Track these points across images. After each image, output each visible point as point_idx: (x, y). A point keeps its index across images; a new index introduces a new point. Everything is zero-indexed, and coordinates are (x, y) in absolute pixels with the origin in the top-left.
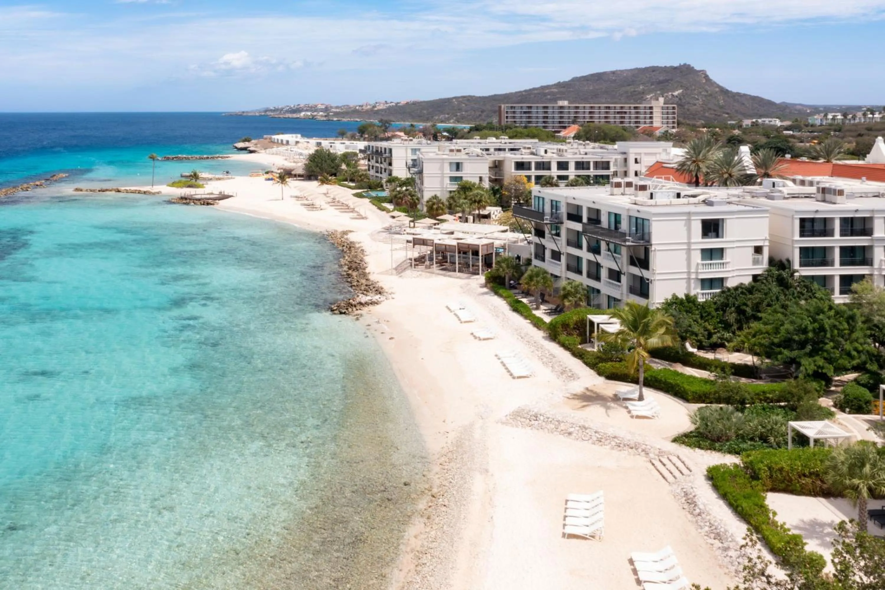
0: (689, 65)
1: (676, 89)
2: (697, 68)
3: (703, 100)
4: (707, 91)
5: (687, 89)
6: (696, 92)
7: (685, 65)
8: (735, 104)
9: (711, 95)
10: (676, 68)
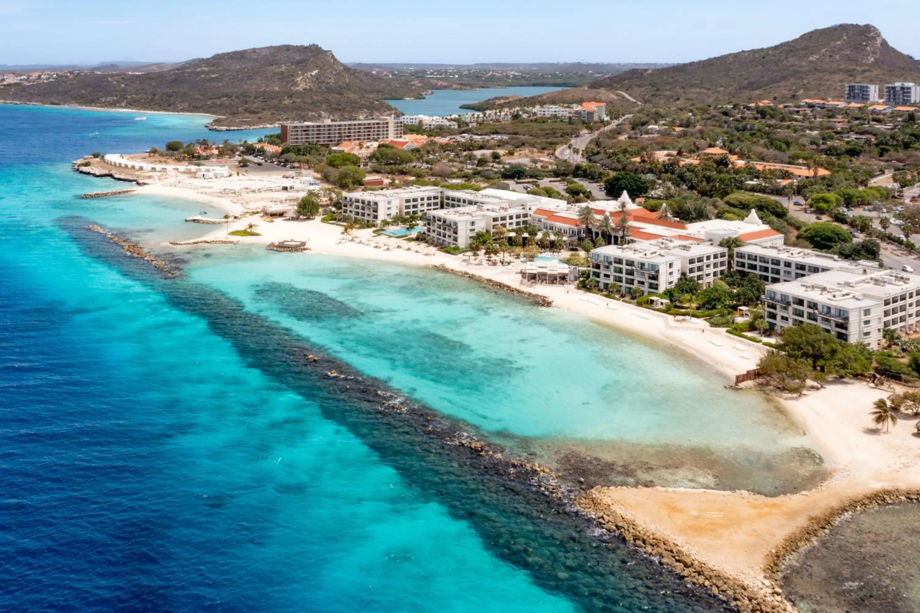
0: (317, 45)
1: (313, 70)
2: (325, 48)
3: (335, 79)
4: (336, 70)
5: (321, 69)
6: (328, 71)
7: (314, 45)
8: (357, 81)
9: (339, 74)
10: (306, 48)
